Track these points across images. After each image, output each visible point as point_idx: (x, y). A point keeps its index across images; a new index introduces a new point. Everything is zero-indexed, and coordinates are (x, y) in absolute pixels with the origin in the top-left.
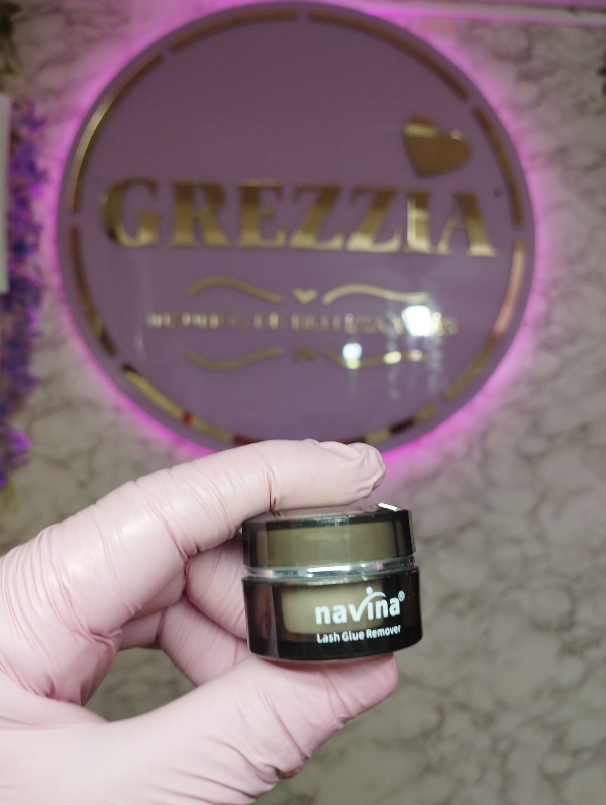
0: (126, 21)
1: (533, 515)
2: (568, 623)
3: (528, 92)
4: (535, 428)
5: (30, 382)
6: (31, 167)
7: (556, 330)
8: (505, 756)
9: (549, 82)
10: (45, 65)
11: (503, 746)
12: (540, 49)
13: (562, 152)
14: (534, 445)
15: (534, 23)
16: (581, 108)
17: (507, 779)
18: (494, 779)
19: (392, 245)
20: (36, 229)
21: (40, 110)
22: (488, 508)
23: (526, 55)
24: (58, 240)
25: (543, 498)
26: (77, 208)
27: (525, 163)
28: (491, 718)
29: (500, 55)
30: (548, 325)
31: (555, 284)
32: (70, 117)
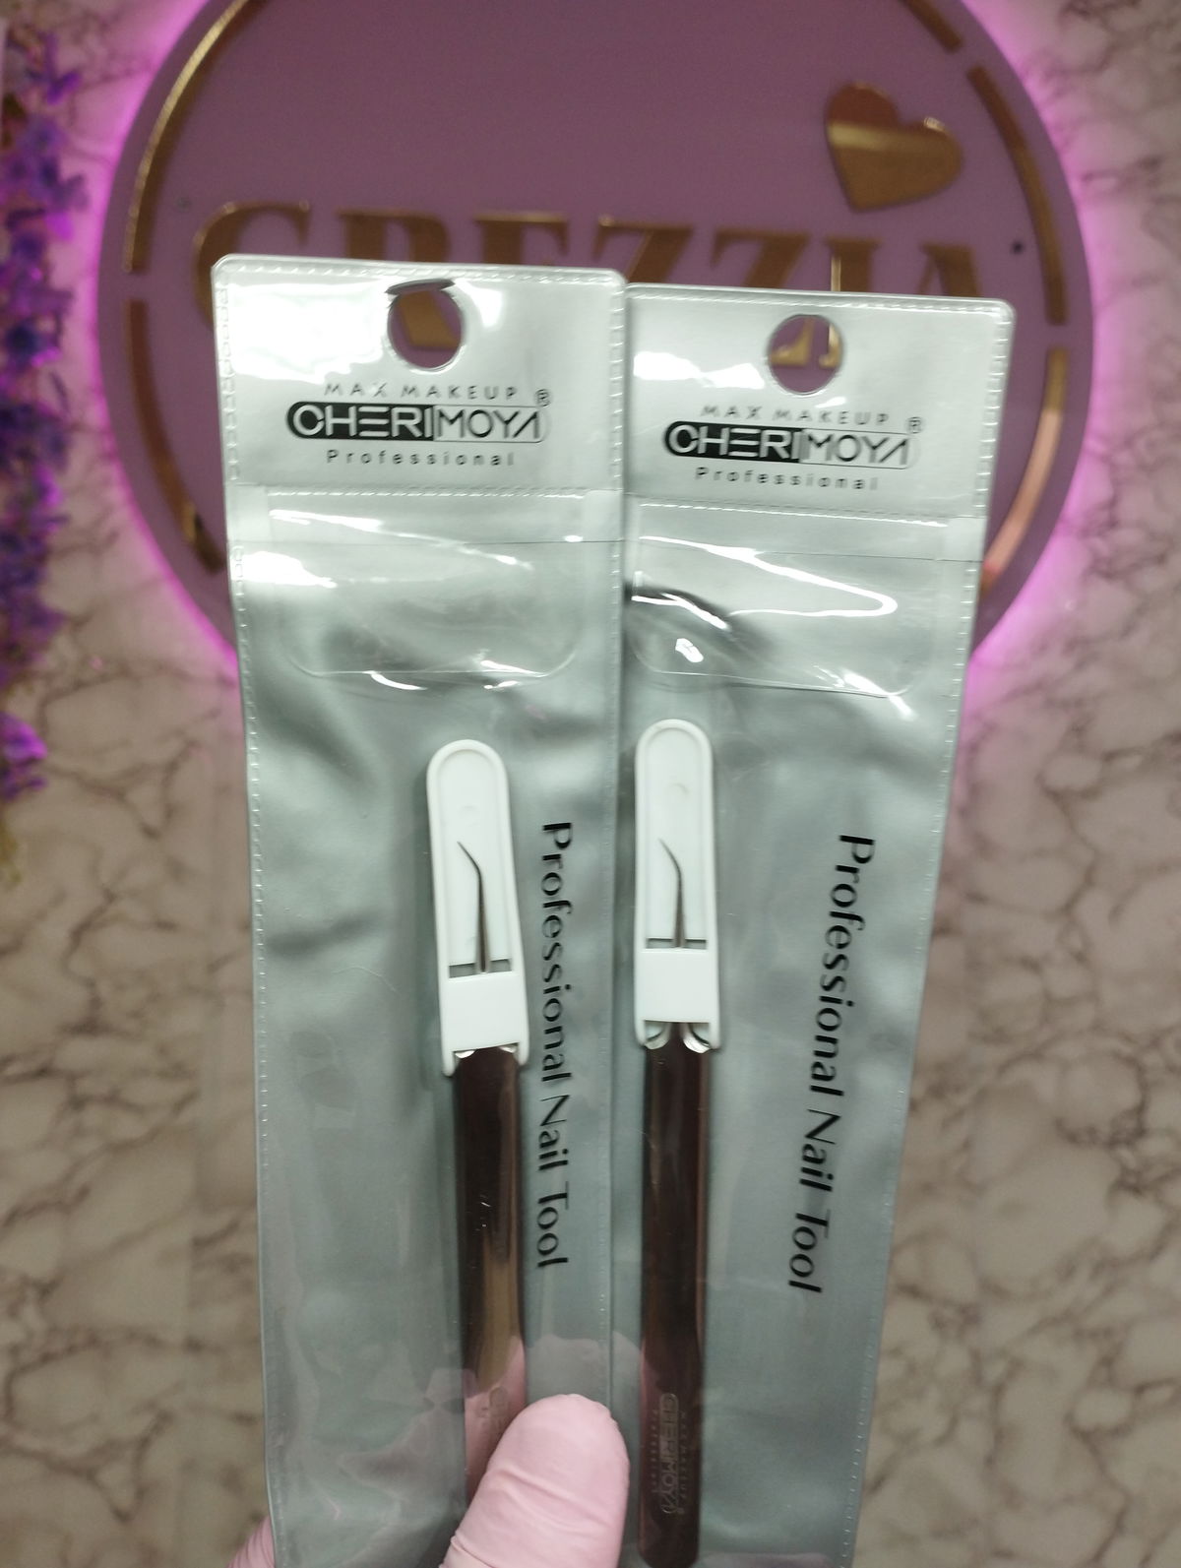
1: (1067, 910)
2: (1133, 1128)
3: (1084, 40)
4: (1078, 735)
5: (45, 620)
6: (50, 172)
7: (1127, 537)
8: (998, 1391)
9: (1126, 20)
11: (995, 1371)
13: (1151, 163)
14: (1074, 772)
17: (1002, 1436)
18: (973, 1435)
19: (796, 352)
20: (59, 303)
21: (67, 58)
22: (977, 898)
24: (101, 331)
25: (1089, 879)
26: (139, 266)
27: (1075, 186)
28: (970, 1316)
30: (1113, 524)
31: (1128, 442)
32: (128, 73)
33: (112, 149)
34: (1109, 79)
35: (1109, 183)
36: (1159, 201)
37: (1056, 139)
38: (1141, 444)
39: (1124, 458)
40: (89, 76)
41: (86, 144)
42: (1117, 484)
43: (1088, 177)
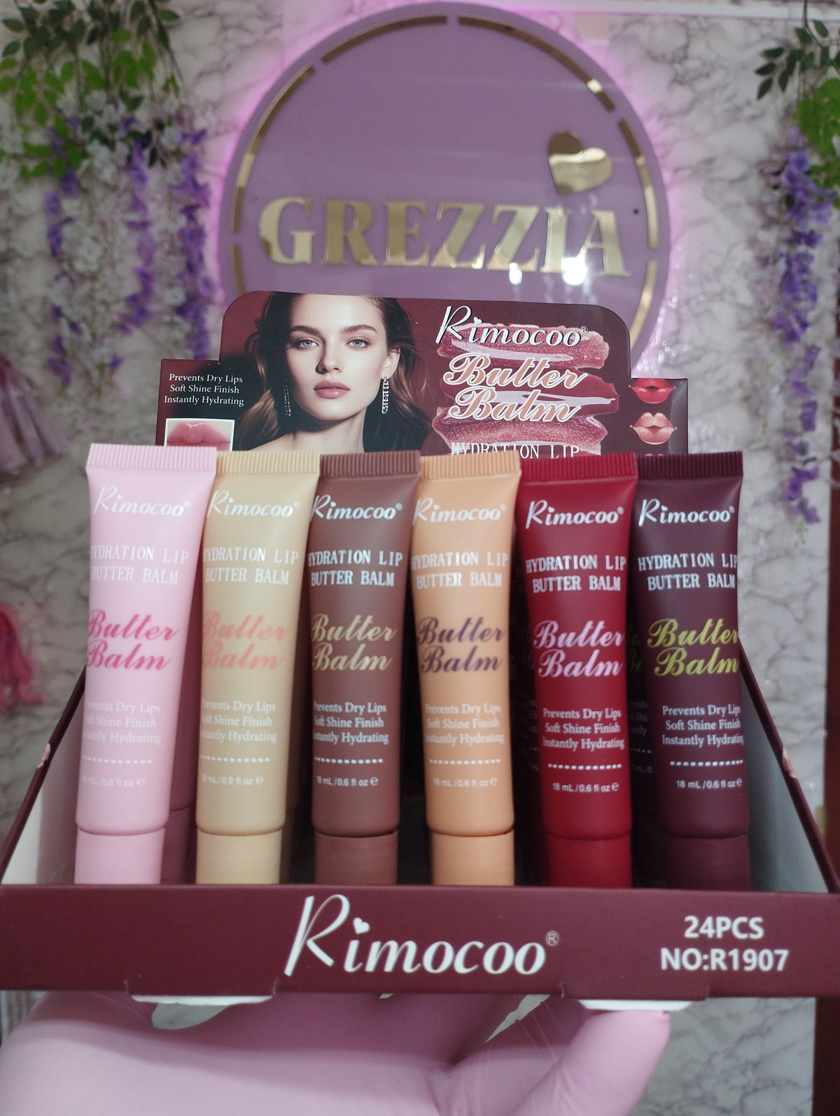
0: (279, 26)
3: (682, 96)
9: (703, 85)
10: (201, 75)
12: (698, 48)
13: (709, 162)
15: (695, 17)
16: (734, 114)
19: (531, 266)
21: (200, 122)
23: (682, 55)
24: (220, 256)
26: (237, 228)
27: (667, 176)
29: (654, 57)
30: (677, 342)
31: (687, 303)
32: (227, 131)
33: (222, 170)
34: (693, 115)
35: (687, 173)
36: (711, 181)
37: (658, 152)
38: (693, 303)
39: (684, 310)
40: (210, 133)
41: (208, 167)
42: (680, 321)
43: (676, 170)
